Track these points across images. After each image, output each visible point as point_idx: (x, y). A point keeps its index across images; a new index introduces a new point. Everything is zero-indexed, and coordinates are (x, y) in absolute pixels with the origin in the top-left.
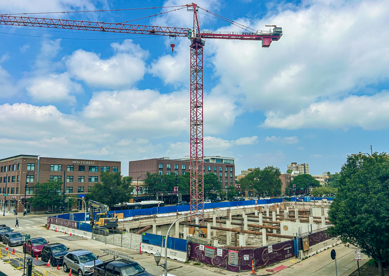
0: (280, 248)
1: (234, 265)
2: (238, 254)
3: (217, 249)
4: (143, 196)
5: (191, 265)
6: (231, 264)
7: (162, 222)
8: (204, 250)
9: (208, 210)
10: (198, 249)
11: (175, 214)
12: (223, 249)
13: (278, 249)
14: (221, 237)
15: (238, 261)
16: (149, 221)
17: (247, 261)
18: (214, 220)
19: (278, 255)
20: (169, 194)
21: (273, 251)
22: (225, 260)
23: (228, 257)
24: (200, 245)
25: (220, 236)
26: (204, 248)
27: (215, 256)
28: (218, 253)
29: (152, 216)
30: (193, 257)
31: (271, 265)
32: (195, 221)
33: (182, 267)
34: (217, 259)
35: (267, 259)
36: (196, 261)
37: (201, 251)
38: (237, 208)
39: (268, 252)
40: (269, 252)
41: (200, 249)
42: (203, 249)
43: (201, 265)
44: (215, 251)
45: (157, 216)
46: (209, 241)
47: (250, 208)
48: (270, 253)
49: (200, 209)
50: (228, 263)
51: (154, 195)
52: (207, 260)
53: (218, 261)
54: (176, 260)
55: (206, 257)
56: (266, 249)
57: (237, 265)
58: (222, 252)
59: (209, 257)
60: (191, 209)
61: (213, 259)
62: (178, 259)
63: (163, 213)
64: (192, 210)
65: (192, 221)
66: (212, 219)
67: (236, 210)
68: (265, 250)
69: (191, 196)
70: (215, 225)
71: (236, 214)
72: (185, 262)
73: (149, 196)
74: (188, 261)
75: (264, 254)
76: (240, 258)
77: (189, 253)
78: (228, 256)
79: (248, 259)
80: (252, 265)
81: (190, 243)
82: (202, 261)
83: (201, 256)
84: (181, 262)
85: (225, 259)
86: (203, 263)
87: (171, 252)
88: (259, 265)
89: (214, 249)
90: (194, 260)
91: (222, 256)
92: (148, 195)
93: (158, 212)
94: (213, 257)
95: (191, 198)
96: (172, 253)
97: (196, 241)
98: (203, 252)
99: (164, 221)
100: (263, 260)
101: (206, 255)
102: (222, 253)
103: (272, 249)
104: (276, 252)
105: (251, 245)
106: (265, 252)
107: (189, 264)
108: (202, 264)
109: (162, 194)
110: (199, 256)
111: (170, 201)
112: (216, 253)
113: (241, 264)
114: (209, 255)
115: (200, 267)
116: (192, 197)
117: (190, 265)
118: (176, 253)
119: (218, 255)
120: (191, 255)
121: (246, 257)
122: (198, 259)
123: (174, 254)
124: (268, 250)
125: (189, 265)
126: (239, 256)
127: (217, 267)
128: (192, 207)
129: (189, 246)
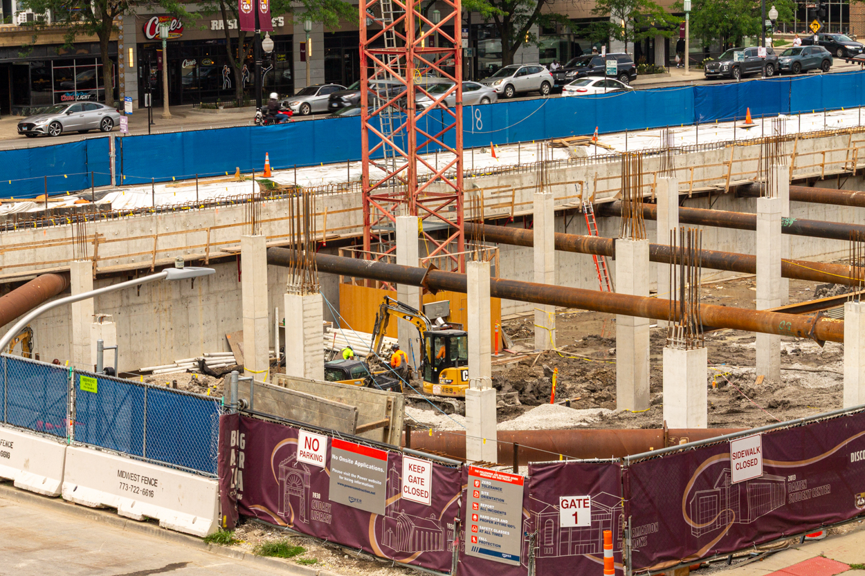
0: (824, 451)
1: (499, 555)
2: (521, 488)
3: (400, 460)
4: (18, 42)
5: (244, 555)
6: (482, 551)
7: (145, 246)
8: (322, 464)
9: (507, 156)
10: (288, 460)
11: (247, 187)
12: (435, 461)
13: (803, 458)
14: (590, 351)
15: (523, 534)
16: (49, 244)
17: (579, 533)
18: (544, 231)
19: (799, 490)
20: (217, 25)
21: (766, 469)
22: (447, 529)
23: (462, 512)
24: (303, 434)
25: (585, 345)
26: (322, 452)
27: (391, 501)
28: (405, 482)
29: (69, 201)
30: (260, 508)
31: (750, 556)
32: (393, 236)
33: (182, 565)
34: (403, 520)
35: (723, 520)
36: (279, 530)
37: (308, 472)
38: (743, 135)
39: (729, 474)
40: (738, 476)
41: (300, 458)
42: (317, 458)
43: (305, 556)
44: (389, 474)
45: (104, 201)
46: (376, 407)
47: (844, 132)
48: (743, 484)
49: (434, 149)
50: (461, 543)
51: (95, 38)
52: (341, 528)
53: (406, 530)
54: (155, 521)
55: (338, 507)
56: (714, 460)
57: (514, 558)
58: (427, 476)
59: (355, 505)
60: (366, 151)
61: (380, 517)
62: (167, 517)
63: (153, 183)
64: (377, 155)
65: (374, 239)
66: (527, 221)
67: (729, 154)
68: (705, 466)
69: (363, 51)
70: (551, 265)
71: (726, 177)
72: (209, 540)
73: (60, 39)
74: (230, 528)
75: (698, 485)
76: (533, 518)
77: (238, 482)
78: (464, 504)
79: (585, 519)
80: (601, 556)
81: (243, 421)
82: (310, 532)
83: (309, 499)
84: (185, 536)
85: (448, 518)
86: (318, 544)
87: (121, 474)
88: (656, 556)
89: (382, 456)
90: (269, 526)
91: (427, 501)
92: (50, 31)
93: (120, 170)
94: (377, 506)
95: (364, 68)
96: (130, 483)
97: (288, 407)
98: (319, 478)
99: (163, 243)
100: (691, 523)
101: (336, 495)
102: (427, 487)
103: (759, 456)
104: (792, 478)
105: (791, 413)
106: (708, 479)
107: (234, 548)
108: (311, 548)
109: (164, 32)
110: (295, 501)
111: (232, 76)
112: (394, 483)
113: (542, 551)
114: (357, 494)
115: (295, 569)
116: (370, 62)
117: (237, 554)
118: (152, 482)
119: (405, 495)
120: (251, 492)
121: (573, 510)
122: (287, 521)
123: (142, 486)
124: (728, 464)
125: (228, 552)
126: (528, 503)
127: (401, 567)
128: (374, 139)
129: (236, 438)
